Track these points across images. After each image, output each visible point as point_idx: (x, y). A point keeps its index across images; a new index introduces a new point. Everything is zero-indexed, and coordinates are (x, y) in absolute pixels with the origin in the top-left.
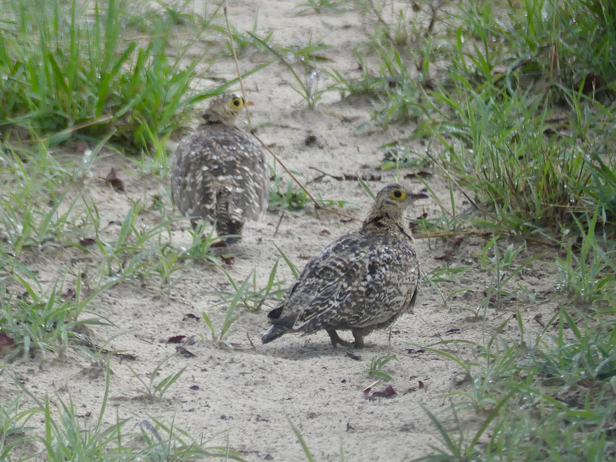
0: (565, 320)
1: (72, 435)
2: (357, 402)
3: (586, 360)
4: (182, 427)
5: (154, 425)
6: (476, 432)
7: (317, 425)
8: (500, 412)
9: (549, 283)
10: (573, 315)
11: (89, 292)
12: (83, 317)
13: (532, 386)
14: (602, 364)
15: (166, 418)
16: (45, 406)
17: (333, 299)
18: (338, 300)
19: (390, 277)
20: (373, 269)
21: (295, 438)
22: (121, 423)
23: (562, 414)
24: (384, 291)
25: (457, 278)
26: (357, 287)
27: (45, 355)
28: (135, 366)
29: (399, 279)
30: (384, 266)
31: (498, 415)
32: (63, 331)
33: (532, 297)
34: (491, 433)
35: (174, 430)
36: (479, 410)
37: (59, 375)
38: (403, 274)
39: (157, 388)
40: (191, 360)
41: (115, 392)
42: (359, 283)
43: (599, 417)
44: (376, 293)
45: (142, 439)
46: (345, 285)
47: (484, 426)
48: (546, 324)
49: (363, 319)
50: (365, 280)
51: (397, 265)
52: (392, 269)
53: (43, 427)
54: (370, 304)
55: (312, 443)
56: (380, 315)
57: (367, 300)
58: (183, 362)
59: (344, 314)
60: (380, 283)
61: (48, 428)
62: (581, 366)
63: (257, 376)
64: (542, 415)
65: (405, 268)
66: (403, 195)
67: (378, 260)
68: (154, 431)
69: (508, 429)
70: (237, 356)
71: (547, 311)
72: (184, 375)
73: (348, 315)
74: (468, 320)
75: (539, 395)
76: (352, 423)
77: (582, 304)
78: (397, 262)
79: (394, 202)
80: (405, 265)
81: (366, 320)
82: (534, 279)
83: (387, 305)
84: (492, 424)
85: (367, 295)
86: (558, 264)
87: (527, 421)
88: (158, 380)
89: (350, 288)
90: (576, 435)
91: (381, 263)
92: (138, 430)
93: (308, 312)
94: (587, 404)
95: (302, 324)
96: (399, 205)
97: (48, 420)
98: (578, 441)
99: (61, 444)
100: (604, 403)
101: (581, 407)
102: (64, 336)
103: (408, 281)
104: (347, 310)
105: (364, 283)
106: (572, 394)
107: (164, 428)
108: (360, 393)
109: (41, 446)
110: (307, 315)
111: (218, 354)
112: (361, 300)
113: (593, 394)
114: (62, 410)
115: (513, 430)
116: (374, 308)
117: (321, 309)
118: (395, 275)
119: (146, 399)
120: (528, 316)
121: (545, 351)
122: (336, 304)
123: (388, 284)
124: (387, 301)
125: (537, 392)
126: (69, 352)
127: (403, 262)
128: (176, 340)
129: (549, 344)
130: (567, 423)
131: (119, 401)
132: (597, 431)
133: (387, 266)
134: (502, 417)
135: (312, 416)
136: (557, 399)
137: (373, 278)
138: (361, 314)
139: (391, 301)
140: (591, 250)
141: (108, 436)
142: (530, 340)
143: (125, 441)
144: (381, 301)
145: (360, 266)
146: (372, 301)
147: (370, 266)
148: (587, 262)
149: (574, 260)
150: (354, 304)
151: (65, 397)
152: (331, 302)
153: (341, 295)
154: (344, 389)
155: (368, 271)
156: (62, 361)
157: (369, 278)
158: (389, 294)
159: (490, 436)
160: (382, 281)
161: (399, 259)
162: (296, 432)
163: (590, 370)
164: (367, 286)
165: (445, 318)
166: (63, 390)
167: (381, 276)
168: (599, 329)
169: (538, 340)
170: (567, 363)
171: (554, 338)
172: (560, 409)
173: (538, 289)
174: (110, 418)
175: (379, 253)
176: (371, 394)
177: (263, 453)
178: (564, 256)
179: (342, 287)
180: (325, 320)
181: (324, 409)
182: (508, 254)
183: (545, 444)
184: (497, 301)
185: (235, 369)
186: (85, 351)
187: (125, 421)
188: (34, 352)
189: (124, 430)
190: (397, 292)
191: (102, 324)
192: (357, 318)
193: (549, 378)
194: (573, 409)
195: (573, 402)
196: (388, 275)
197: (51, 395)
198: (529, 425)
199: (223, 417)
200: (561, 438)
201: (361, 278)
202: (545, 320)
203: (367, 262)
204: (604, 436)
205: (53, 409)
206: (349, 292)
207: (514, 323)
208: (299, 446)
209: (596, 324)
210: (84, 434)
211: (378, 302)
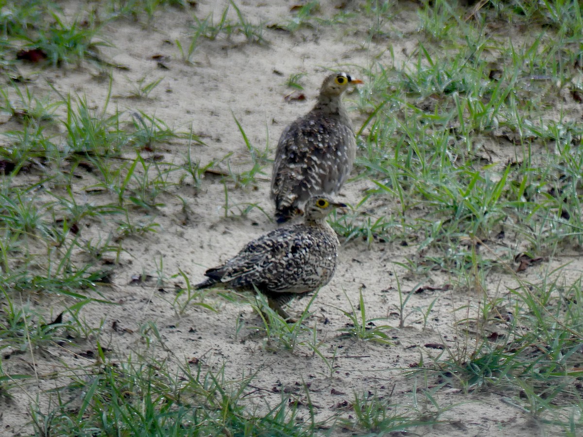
0: (423, 52)
1: (85, 121)
2: (279, 104)
3: (436, 81)
4: (160, 118)
5: (142, 116)
6: (360, 128)
7: (252, 119)
8: (377, 115)
9: (412, 26)
10: (428, 49)
11: (98, 23)
12: (94, 39)
13: (399, 97)
14: (447, 83)
15: (149, 111)
16: (67, 100)
17: (257, 265)
18: (261, 266)
19: (309, 259)
20: (295, 249)
21: (237, 127)
22: (118, 113)
23: (419, 117)
24: (302, 268)
25: (350, 21)
26: (279, 260)
27: (68, 66)
28: (129, 75)
29: (316, 262)
30: (305, 249)
31: (376, 116)
32: (80, 49)
33: (400, 36)
34: (371, 128)
35: (155, 120)
36: (362, 112)
37: (77, 79)
38: (321, 258)
39: (144, 91)
40: (167, 73)
41: (115, 92)
42: (282, 257)
43: (445, 120)
44: (294, 268)
45: (132, 125)
46: (270, 257)
47: (366, 122)
48: (410, 55)
49: (281, 285)
50: (287, 256)
51: (316, 251)
52: (311, 252)
53: (65, 115)
54: (289, 275)
55: (248, 132)
56: (296, 286)
57: (286, 271)
58: (161, 73)
59: (266, 278)
60: (299, 260)
61: (69, 115)
62: (433, 83)
63: (212, 84)
64: (406, 117)
65: (324, 255)
66: (327, 204)
67: (300, 243)
68: (141, 120)
69: (382, 126)
70: (199, 70)
71: (410, 46)
72: (163, 82)
73: (269, 279)
74: (357, 50)
75: (404, 103)
76: (276, 119)
77: (435, 42)
78: (317, 248)
79: (319, 209)
80: (324, 252)
81: (284, 286)
82: (402, 24)
83: (303, 280)
84: (372, 122)
85: (287, 268)
86: (419, 14)
87: (395, 120)
88: (144, 85)
89: (273, 259)
90: (428, 131)
91: (303, 246)
92: (130, 119)
93: (235, 271)
94: (436, 110)
95: (229, 279)
96: (323, 212)
97: (69, 111)
98: (430, 136)
99: (77, 126)
100: (447, 110)
101: (432, 111)
102: (81, 53)
103: (324, 265)
104: (268, 275)
105: (285, 259)
106: (426, 103)
107: (148, 118)
108: (281, 99)
109: (63, 128)
110: (234, 273)
111: (186, 68)
112: (282, 270)
113: (440, 103)
114: (79, 104)
115: (385, 127)
116: (292, 279)
117: (246, 270)
118: (314, 257)
119: (136, 98)
120: (397, 49)
121: (408, 73)
122: (260, 269)
123: (306, 263)
124: (304, 276)
125: (402, 101)
126: (84, 64)
127: (322, 249)
128: (157, 58)
129: (411, 69)
130: (422, 122)
131: (117, 98)
132: (442, 129)
133: (307, 250)
134: (378, 117)
135: (248, 112)
136: (416, 106)
137: (294, 256)
138: (280, 281)
139: (308, 277)
140: (442, 5)
141: (110, 123)
142: (398, 65)
143: (121, 126)
144: (298, 275)
145: (285, 245)
146: (290, 273)
147: (293, 247)
148: (439, 13)
149: (429, 12)
150: (275, 272)
151: (81, 95)
152: (255, 266)
153: (264, 263)
154: (271, 95)
155: (290, 250)
156: (79, 70)
157: (290, 255)
158: (306, 271)
159: (370, 131)
160: (301, 260)
161: (318, 246)
162: (238, 124)
163: (439, 88)
164: (288, 261)
165: (340, 48)
166: (79, 90)
167: (300, 256)
168: (446, 59)
169: (404, 65)
170: (423, 82)
171: (415, 65)
172: (418, 112)
173: (404, 31)
174: (111, 109)
175: (303, 239)
176: (289, 99)
177: (214, 137)
178: (422, 8)
179: (267, 257)
180: (248, 279)
181: (257, 108)
182: (385, 7)
183: (407, 136)
184: (377, 37)
185: (196, 79)
186: (95, 64)
187: (122, 113)
188: (60, 63)
189: (121, 118)
190: (314, 271)
191: (107, 46)
192: (276, 284)
193: (411, 92)
194: (427, 114)
195: (426, 109)
196: (307, 257)
197: (72, 93)
198: (397, 123)
199: (188, 112)
200: (418, 133)
201: (284, 254)
202: (409, 52)
203: (291, 244)
204: (448, 133)
205: (72, 103)
206: (271, 262)
207: (388, 53)
208: (239, 134)
209: (443, 56)
210: (93, 121)
211: (296, 276)
